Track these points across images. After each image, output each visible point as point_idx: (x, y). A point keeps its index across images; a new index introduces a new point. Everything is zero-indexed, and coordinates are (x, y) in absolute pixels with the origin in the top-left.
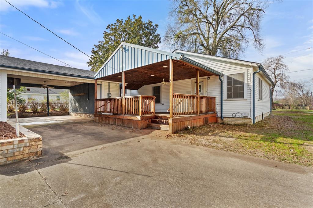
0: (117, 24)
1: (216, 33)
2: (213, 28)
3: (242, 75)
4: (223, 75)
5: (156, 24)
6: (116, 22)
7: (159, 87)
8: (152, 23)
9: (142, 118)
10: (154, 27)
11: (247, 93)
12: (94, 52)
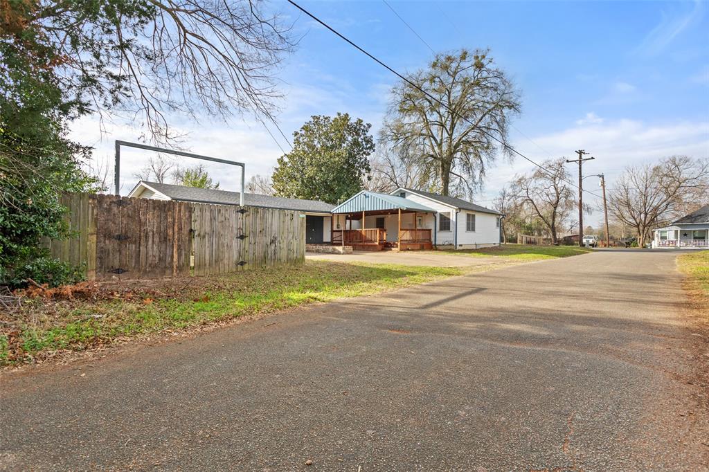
1: (451, 138)
2: (447, 131)
3: (449, 213)
4: (436, 212)
5: (368, 123)
7: (383, 219)
8: (362, 121)
9: (379, 244)
10: (364, 126)
11: (452, 227)
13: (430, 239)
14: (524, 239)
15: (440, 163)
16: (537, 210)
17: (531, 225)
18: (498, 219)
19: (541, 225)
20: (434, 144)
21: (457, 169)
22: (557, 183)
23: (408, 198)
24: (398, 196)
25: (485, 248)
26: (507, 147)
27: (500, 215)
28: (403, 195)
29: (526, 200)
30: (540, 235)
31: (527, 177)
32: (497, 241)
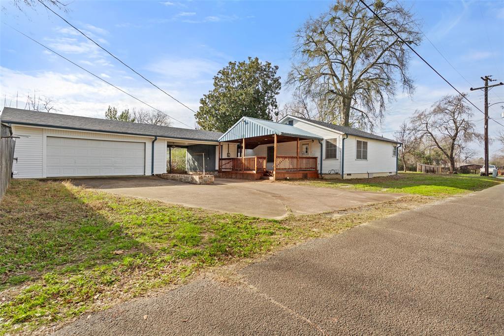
0: (229, 68)
1: (351, 75)
2: (348, 69)
3: (335, 140)
4: (322, 139)
5: (276, 65)
6: (228, 65)
7: (273, 147)
8: (270, 64)
9: (257, 172)
10: (272, 69)
11: (339, 154)
12: (203, 102)
13: (316, 168)
14: (423, 168)
15: (341, 99)
16: (436, 142)
17: (430, 156)
18: (395, 147)
19: (439, 156)
20: (336, 81)
21: (358, 104)
22: (456, 117)
23: (295, 125)
24: (286, 124)
25: (379, 177)
26: (406, 82)
27: (397, 143)
28: (291, 123)
29: (425, 133)
30: (438, 164)
31: (427, 113)
32: (394, 169)
